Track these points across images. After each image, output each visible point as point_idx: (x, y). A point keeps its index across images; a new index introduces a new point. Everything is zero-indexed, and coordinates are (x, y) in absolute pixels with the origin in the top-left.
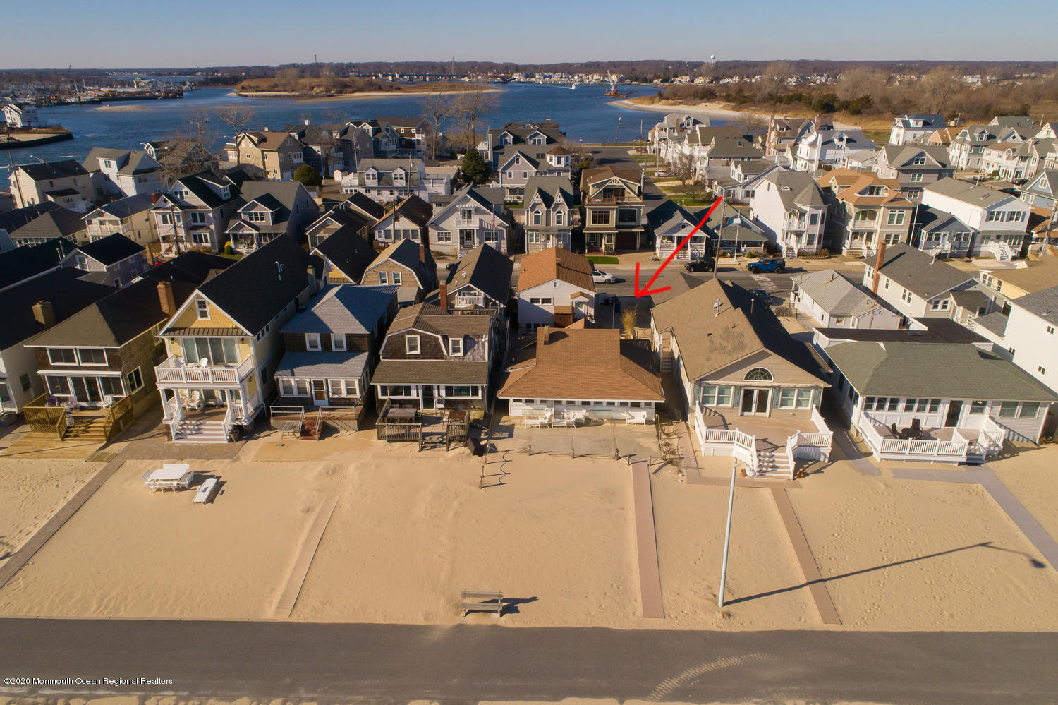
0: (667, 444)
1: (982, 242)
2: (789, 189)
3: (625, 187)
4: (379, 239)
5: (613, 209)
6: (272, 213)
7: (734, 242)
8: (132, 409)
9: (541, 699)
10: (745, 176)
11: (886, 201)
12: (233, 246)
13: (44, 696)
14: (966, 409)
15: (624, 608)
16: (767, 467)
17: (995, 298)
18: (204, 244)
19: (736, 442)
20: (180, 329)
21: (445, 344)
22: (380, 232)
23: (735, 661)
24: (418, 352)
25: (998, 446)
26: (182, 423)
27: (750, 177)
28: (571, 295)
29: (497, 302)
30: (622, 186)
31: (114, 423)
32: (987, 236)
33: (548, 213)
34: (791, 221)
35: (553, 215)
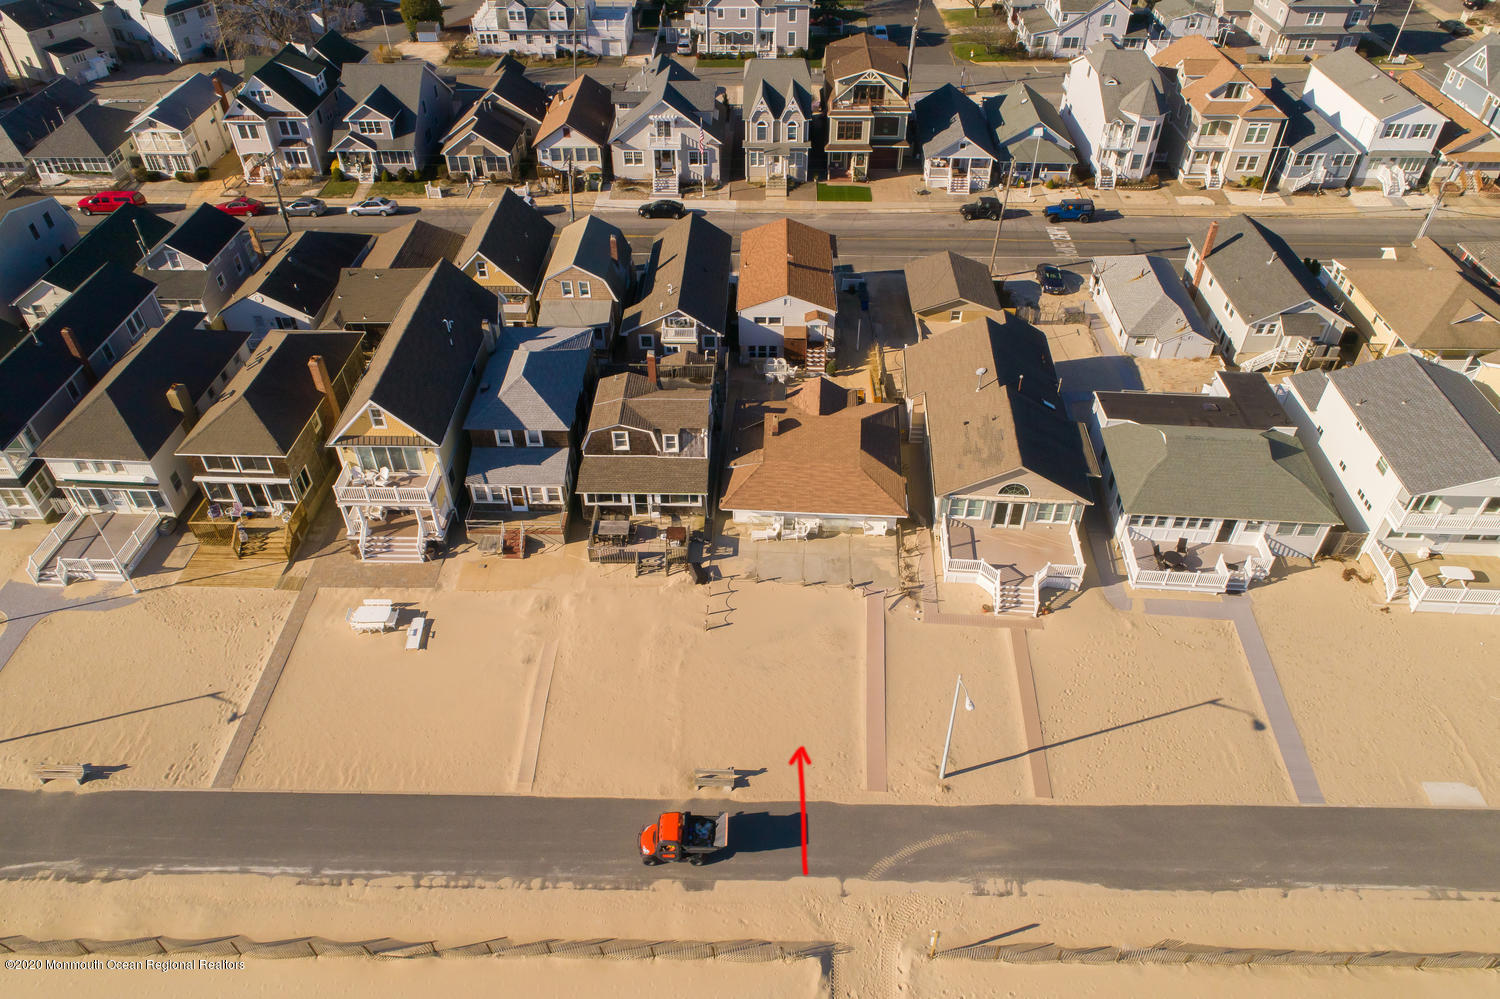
0: (908, 566)
1: (1368, 168)
2: (1115, 83)
3: (885, 84)
4: (544, 161)
5: (867, 120)
6: (392, 123)
7: (1030, 165)
8: (306, 515)
9: (771, 879)
10: (1065, 15)
11: (1247, 108)
12: (342, 169)
13: (327, 876)
14: (1240, 526)
15: (850, 780)
16: (1011, 602)
17: (1335, 322)
18: (301, 165)
19: (980, 571)
20: (353, 437)
21: (657, 439)
22: (544, 151)
23: (948, 838)
24: (626, 447)
25: (1265, 571)
26: (369, 538)
27: (1071, 18)
28: (807, 315)
29: (713, 331)
30: (880, 82)
31: (293, 539)
32: (1378, 158)
33: (776, 125)
34: (1113, 132)
35: (784, 127)
